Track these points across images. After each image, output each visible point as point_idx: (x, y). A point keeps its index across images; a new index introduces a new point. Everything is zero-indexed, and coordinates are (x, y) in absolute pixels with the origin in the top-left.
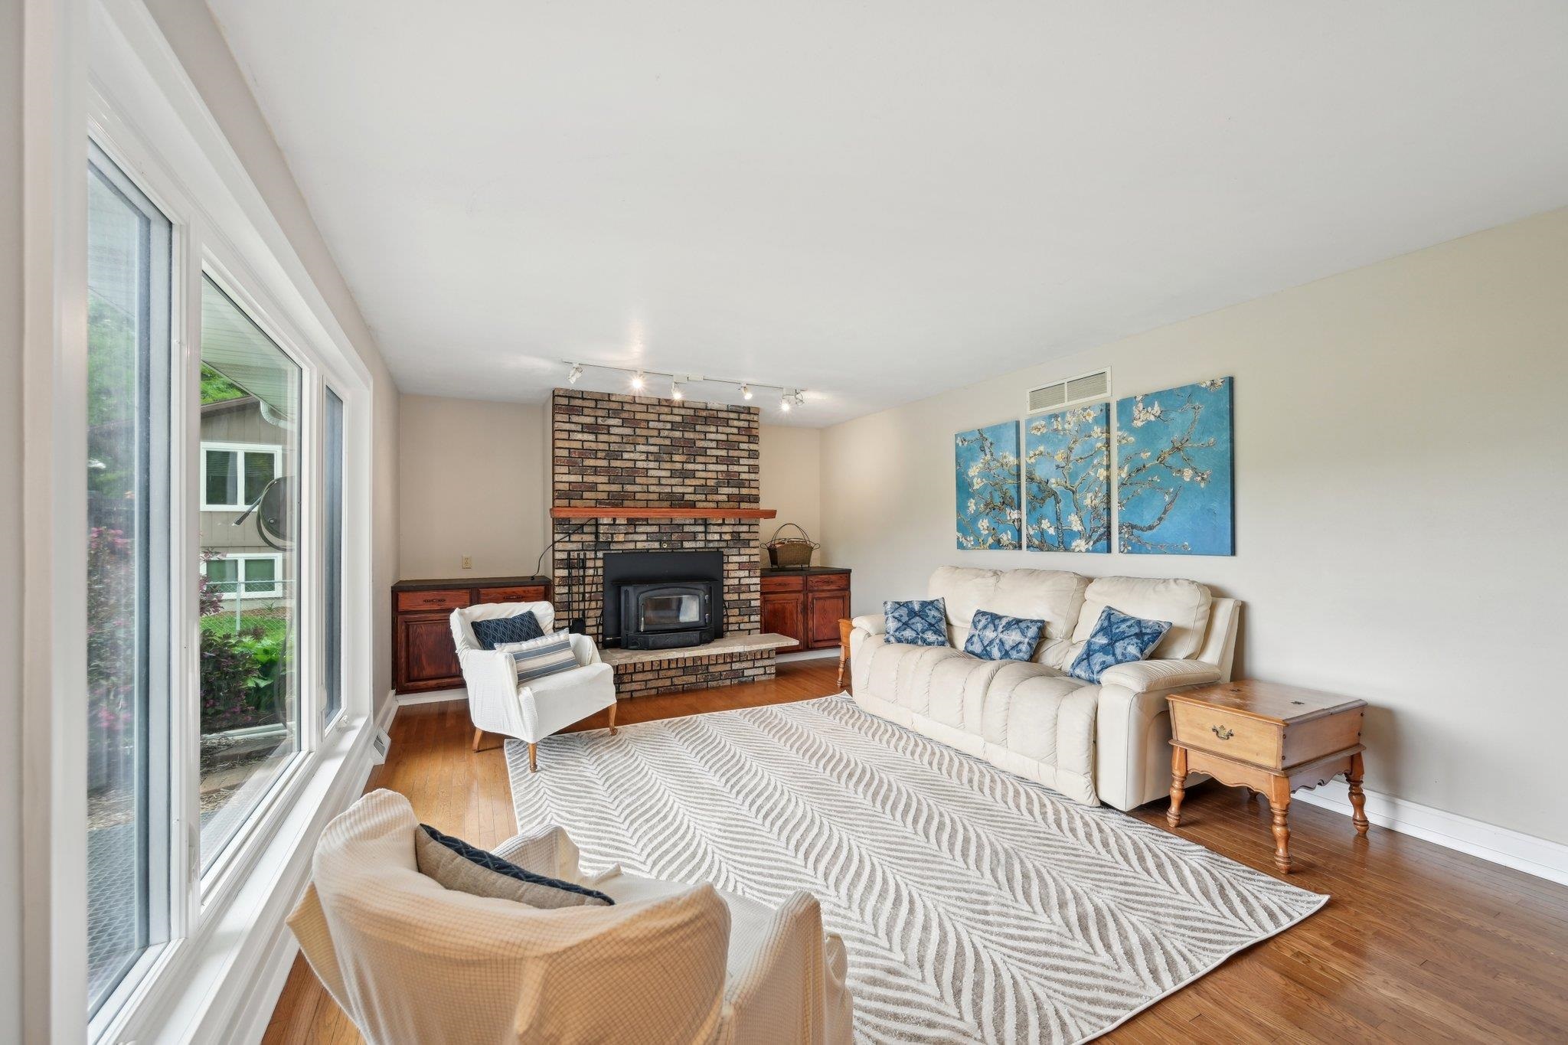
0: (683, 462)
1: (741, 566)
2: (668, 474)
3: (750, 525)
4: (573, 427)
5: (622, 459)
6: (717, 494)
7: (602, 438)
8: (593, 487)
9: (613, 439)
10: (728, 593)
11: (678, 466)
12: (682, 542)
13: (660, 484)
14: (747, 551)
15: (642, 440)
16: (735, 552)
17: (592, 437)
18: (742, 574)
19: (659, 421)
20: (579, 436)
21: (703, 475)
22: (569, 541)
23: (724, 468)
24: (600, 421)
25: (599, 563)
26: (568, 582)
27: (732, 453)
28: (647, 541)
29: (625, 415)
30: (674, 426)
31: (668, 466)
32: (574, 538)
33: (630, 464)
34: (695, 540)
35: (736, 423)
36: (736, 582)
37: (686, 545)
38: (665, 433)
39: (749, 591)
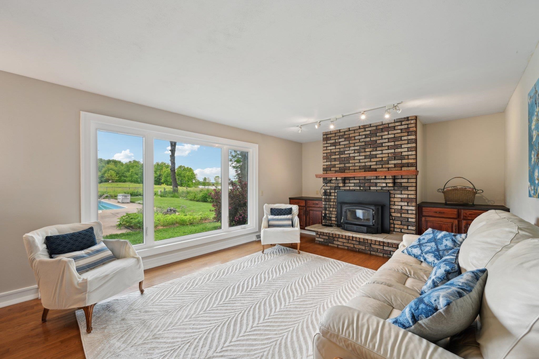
0: (371, 151)
1: (402, 200)
2: (363, 157)
3: (408, 179)
4: (328, 145)
5: (345, 154)
6: (388, 164)
7: (337, 147)
8: (334, 166)
9: (341, 147)
10: (394, 212)
11: (368, 153)
12: (370, 187)
13: (360, 162)
14: (406, 192)
15: (353, 145)
16: (399, 192)
17: (334, 147)
18: (403, 204)
19: (359, 135)
20: (330, 148)
21: (381, 156)
22: (327, 186)
23: (393, 151)
24: (337, 141)
25: (336, 194)
26: (325, 200)
27: (396, 143)
28: (354, 186)
29: (346, 136)
30: (366, 136)
31: (363, 154)
32: (328, 185)
33: (348, 156)
34: (376, 186)
35: (399, 127)
36: (399, 207)
37: (372, 188)
38: (363, 140)
39: (408, 213)
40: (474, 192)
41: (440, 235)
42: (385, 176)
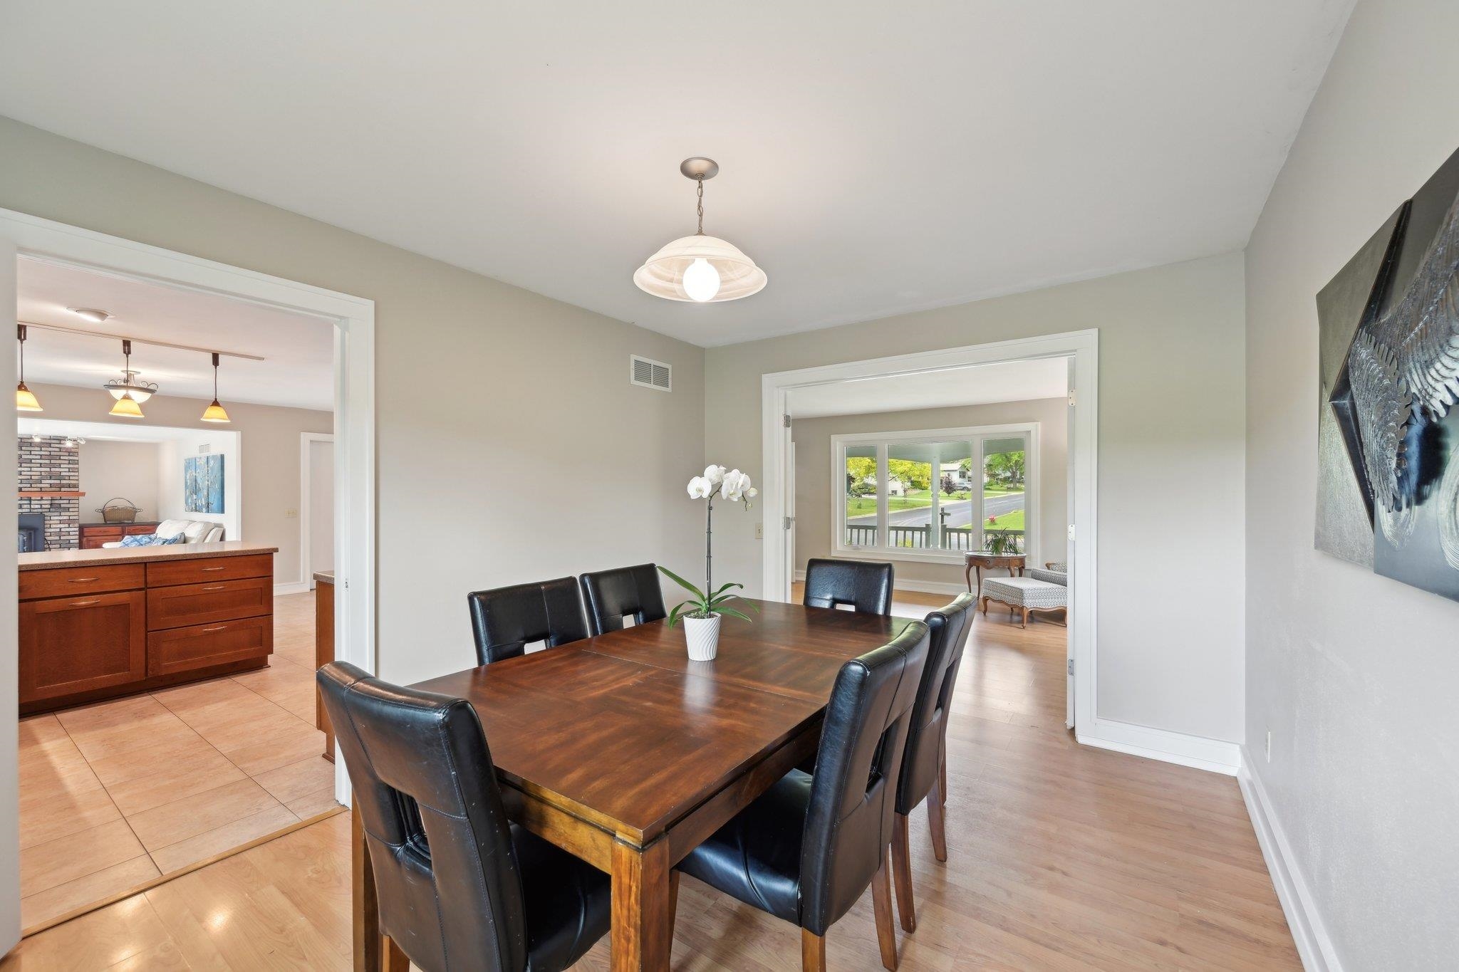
1: (61, 522)
3: (70, 500)
6: (41, 483)
14: (67, 513)
16: (55, 514)
18: (62, 526)
23: (48, 469)
27: (52, 461)
35: (57, 445)
36: (58, 530)
39: (69, 535)
40: (134, 511)
41: (139, 537)
42: (42, 498)
